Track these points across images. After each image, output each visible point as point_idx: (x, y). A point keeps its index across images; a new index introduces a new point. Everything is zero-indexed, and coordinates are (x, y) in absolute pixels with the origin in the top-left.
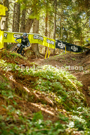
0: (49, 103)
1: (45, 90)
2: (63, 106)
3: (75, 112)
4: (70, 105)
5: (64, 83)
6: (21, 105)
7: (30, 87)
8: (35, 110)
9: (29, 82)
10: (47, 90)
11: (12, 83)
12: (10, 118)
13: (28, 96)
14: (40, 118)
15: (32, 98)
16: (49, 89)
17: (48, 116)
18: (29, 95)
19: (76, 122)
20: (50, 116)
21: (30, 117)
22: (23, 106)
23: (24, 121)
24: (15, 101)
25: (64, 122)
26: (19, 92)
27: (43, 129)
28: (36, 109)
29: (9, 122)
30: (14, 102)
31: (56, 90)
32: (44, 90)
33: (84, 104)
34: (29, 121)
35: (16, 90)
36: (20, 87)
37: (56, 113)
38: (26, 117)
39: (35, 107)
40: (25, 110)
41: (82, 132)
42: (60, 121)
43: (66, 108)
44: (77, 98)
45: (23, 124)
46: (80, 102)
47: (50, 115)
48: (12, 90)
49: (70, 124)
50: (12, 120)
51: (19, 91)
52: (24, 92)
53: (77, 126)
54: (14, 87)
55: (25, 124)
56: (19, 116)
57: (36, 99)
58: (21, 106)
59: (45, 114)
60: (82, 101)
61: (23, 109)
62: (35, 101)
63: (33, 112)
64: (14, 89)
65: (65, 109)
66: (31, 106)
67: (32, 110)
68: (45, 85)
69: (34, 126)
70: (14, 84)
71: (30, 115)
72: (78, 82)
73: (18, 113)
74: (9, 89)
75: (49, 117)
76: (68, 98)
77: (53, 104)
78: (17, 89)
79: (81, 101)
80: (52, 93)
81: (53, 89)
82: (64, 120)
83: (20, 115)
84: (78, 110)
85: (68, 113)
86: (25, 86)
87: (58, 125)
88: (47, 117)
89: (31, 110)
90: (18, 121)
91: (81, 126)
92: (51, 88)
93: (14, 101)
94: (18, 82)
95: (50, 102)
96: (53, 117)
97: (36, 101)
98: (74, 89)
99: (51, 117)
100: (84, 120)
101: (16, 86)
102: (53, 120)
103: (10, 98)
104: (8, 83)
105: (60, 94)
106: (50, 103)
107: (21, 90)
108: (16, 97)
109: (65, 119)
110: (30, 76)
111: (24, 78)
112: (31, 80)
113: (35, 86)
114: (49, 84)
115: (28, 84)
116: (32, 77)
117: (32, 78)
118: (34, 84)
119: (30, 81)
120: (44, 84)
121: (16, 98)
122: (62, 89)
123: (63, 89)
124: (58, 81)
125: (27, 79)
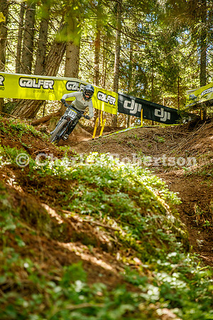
0: (101, 242)
1: (93, 212)
2: (133, 250)
3: (163, 264)
4: (151, 248)
5: (138, 195)
6: (34, 247)
7: (56, 205)
8: (67, 260)
9: (54, 194)
10: (97, 212)
11: (14, 195)
12: (8, 278)
13: (51, 226)
14: (78, 278)
15: (61, 231)
16: (102, 210)
17: (99, 272)
18: (53, 224)
19: (164, 288)
20: (103, 274)
21: (56, 275)
22: (40, 250)
23: (41, 286)
24: (20, 236)
25: (136, 287)
26: (31, 215)
27: (85, 305)
28: (69, 256)
29: (4, 288)
30: (17, 240)
31: (119, 213)
32: (90, 211)
33: (183, 247)
34: (52, 284)
35: (22, 212)
36: (32, 204)
37: (118, 267)
38: (45, 274)
39: (67, 252)
40: (42, 258)
41: (176, 310)
42: (127, 284)
43: (140, 255)
44: (168, 232)
45: (37, 292)
46: (175, 241)
47: (102, 271)
48: (13, 213)
49: (150, 293)
50: (11, 282)
51: (29, 213)
52: (42, 217)
53: (167, 297)
54: (19, 205)
55: (44, 293)
56: (29, 274)
57: (70, 234)
58: (35, 249)
59: (90, 270)
60: (179, 238)
61: (40, 257)
62: (67, 237)
63: (63, 264)
64: (18, 210)
65: (138, 257)
66: (57, 249)
67: (60, 258)
68: (91, 201)
69: (65, 297)
70: (17, 197)
71: (56, 271)
72: (170, 193)
73: (26, 265)
74: (6, 209)
75: (100, 275)
76: (145, 231)
77: (110, 244)
78: (26, 209)
79: (177, 238)
80: (108, 218)
81: (112, 210)
82: (136, 284)
83: (32, 270)
84: (168, 261)
85: (146, 266)
86: (44, 203)
87: (120, 296)
88: (97, 275)
89: (58, 259)
90: (26, 285)
91: (175, 298)
92: (105, 207)
93: (18, 238)
94: (29, 192)
95: (103, 240)
96: (109, 275)
97: (70, 237)
98: (162, 211)
99: (105, 276)
100: (182, 282)
101: (22, 201)
102: (110, 284)
103: (9, 231)
104: (4, 194)
105: (128, 222)
106: (104, 243)
107: (35, 212)
108: (23, 229)
109: (137, 281)
110: (56, 179)
111: (42, 183)
112: (59, 188)
113: (68, 201)
114: (101, 197)
115: (52, 196)
116: (62, 180)
117: (61, 183)
118: (67, 198)
119: (57, 191)
120: (91, 197)
121: (22, 231)
122: (131, 210)
123: (135, 210)
124: (122, 190)
125: (50, 187)
